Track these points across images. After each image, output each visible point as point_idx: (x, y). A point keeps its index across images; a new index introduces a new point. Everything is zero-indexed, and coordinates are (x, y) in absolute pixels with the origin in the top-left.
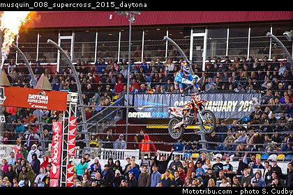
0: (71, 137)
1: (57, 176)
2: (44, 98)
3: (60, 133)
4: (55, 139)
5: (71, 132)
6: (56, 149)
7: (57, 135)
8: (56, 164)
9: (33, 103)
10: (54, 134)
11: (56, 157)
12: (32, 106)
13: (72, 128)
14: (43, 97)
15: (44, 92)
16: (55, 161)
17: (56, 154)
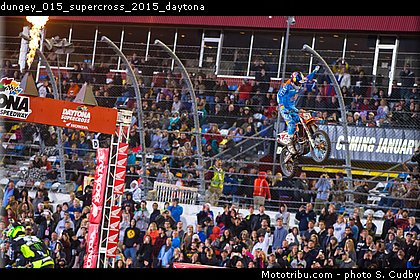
0: (119, 170)
1: (97, 220)
2: (85, 116)
3: (106, 164)
4: (99, 170)
5: (120, 163)
6: (99, 185)
7: (101, 165)
8: (97, 205)
9: (68, 121)
10: (98, 164)
11: (98, 194)
12: (68, 125)
13: (121, 157)
14: (83, 114)
15: (85, 108)
16: (97, 200)
17: (99, 191)
